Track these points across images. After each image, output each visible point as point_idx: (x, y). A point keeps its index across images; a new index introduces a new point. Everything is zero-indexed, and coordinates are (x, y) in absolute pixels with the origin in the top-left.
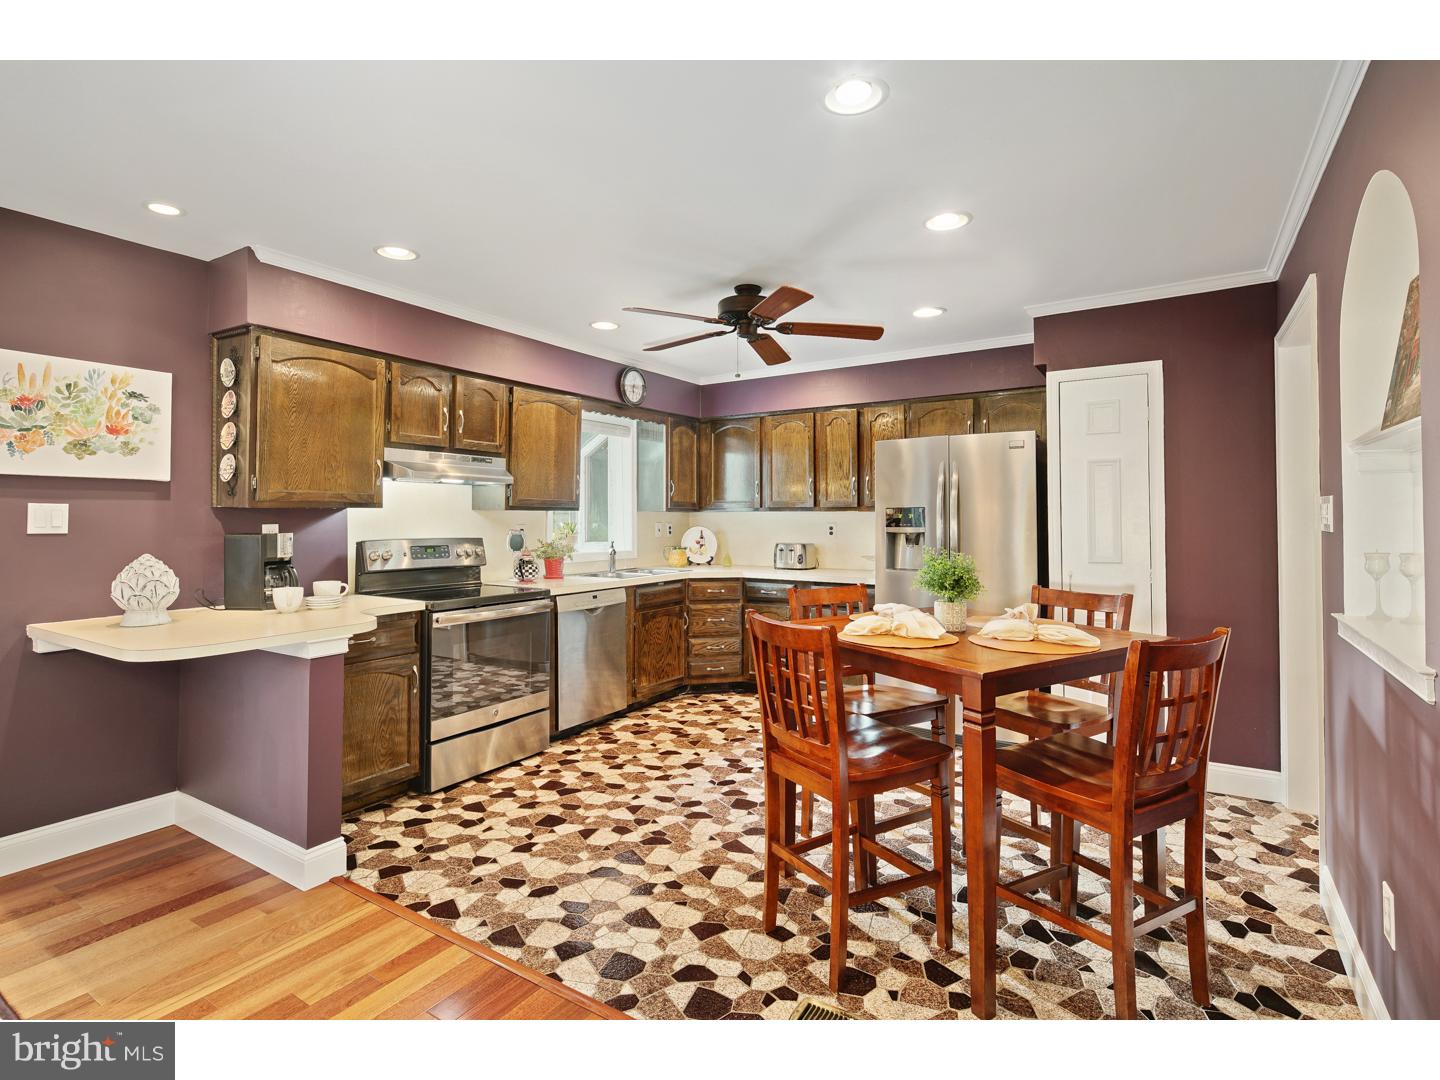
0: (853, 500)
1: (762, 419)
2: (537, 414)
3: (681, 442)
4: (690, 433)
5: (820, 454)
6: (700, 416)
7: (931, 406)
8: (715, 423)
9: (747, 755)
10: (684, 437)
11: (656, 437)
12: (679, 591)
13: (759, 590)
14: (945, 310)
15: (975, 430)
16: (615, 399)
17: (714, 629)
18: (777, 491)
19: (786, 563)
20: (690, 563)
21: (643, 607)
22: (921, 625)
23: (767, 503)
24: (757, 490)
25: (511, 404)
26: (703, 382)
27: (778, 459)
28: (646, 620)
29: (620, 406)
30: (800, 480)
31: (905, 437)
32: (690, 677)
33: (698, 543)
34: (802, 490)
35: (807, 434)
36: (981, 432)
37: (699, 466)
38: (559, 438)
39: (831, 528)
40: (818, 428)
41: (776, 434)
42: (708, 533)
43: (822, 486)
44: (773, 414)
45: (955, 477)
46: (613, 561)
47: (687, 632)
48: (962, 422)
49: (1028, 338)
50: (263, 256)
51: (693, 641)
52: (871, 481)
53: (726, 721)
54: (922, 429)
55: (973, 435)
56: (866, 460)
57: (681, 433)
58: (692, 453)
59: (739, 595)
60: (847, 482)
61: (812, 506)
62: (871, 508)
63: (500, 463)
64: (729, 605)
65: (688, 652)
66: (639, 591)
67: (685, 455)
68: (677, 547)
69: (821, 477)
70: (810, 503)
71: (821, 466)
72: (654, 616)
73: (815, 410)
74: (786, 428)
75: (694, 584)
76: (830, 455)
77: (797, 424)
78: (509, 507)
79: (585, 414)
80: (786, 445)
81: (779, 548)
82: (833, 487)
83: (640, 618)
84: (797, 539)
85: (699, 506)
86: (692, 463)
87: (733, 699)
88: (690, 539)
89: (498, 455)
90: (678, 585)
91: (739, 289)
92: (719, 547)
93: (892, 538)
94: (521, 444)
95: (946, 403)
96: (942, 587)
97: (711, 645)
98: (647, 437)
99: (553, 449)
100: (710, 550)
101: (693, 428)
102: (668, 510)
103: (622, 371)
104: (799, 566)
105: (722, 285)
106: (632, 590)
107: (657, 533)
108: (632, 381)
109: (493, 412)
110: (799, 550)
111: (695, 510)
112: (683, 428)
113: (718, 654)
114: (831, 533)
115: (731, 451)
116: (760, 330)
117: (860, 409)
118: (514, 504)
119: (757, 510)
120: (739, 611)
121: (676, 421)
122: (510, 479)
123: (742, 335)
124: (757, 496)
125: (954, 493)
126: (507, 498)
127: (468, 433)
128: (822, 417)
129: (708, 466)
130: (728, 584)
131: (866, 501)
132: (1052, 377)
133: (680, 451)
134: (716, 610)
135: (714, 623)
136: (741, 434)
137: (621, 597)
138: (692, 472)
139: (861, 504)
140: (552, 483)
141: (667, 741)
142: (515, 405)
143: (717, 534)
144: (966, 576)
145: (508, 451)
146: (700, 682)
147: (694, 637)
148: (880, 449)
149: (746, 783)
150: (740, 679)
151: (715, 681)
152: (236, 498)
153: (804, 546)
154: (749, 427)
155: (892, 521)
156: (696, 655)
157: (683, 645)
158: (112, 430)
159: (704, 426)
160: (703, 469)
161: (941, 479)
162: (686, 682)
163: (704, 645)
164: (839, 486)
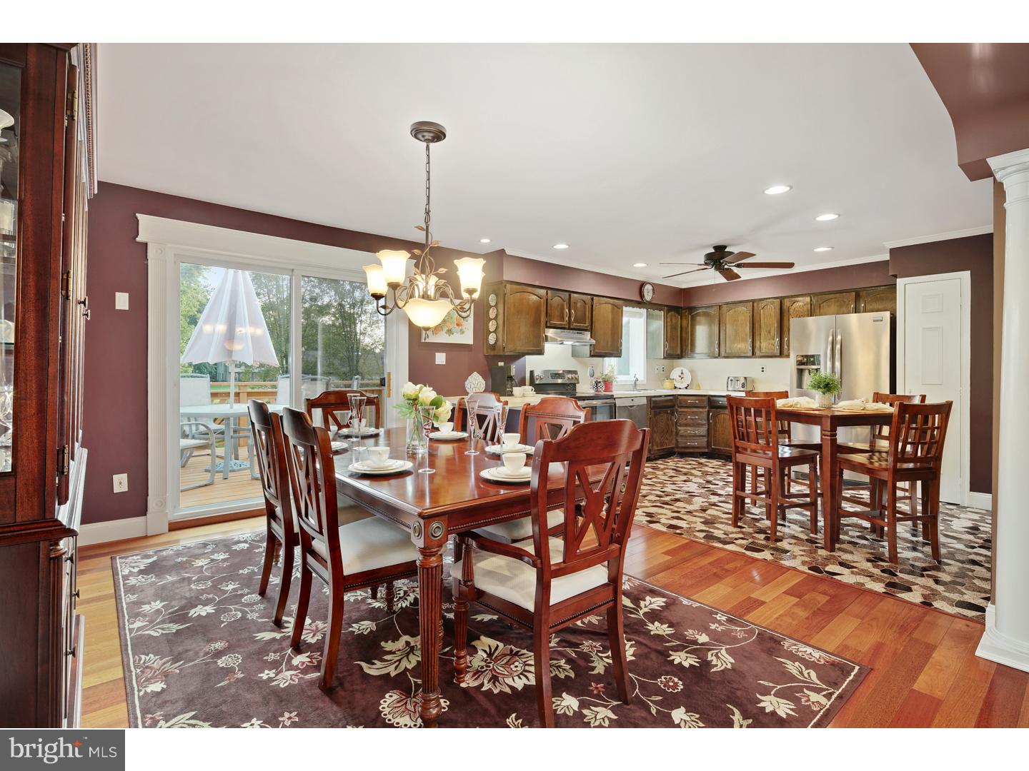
0: (778, 353)
1: (720, 306)
2: (603, 310)
3: (671, 320)
4: (677, 315)
5: (757, 326)
6: (682, 306)
7: (827, 297)
8: (691, 309)
9: (714, 480)
10: (673, 317)
11: (658, 318)
12: (671, 400)
13: (719, 401)
14: (833, 248)
15: (856, 311)
16: (639, 299)
17: (691, 422)
18: (729, 347)
19: (734, 387)
20: (675, 388)
21: (654, 408)
22: (808, 403)
23: (723, 353)
24: (716, 346)
25: (592, 306)
26: (684, 286)
27: (729, 329)
28: (656, 415)
29: (641, 303)
30: (744, 340)
31: (811, 316)
32: (678, 447)
33: (680, 376)
34: (746, 346)
35: (749, 315)
36: (859, 312)
37: (681, 334)
38: (613, 321)
39: (763, 368)
40: (755, 311)
41: (729, 315)
42: (685, 371)
43: (757, 344)
44: (727, 304)
45: (839, 338)
46: (635, 384)
47: (676, 423)
48: (848, 305)
49: (886, 257)
50: (508, 252)
51: (679, 428)
52: (789, 340)
53: (701, 468)
54: (821, 311)
55: (854, 314)
56: (785, 329)
57: (672, 315)
58: (677, 326)
59: (706, 404)
60: (773, 341)
61: (751, 355)
62: (788, 356)
63: (588, 335)
64: (701, 410)
65: (677, 434)
66: (653, 399)
67: (674, 328)
68: (668, 378)
69: (757, 338)
70: (750, 354)
71: (757, 332)
72: (660, 413)
73: (753, 301)
74: (735, 311)
75: (681, 398)
76: (763, 326)
77: (742, 309)
78: (592, 356)
79: (625, 308)
80: (735, 321)
81: (730, 378)
82: (764, 345)
83: (653, 413)
84: (741, 375)
85: (681, 356)
86: (677, 332)
87: (703, 460)
88: (675, 374)
89: (586, 330)
90: (671, 398)
91: (715, 248)
92: (692, 380)
93: (800, 372)
94: (597, 325)
95: (838, 295)
96: (819, 387)
97: (690, 431)
98: (653, 318)
99: (610, 327)
100: (687, 381)
101: (678, 313)
102: (665, 358)
103: (642, 285)
104: (743, 389)
105: (707, 246)
106: (649, 398)
107: (657, 372)
108: (648, 289)
109: (585, 309)
110: (742, 380)
111: (679, 358)
112: (673, 313)
113: (694, 436)
114: (763, 371)
115: (699, 325)
116: (726, 267)
117: (782, 299)
118: (594, 355)
119: (716, 358)
120: (706, 413)
121: (670, 309)
122: (593, 342)
123: (717, 269)
124: (717, 350)
125: (838, 347)
126: (591, 351)
127: (576, 321)
128: (758, 304)
129: (687, 333)
130: (700, 398)
131: (785, 352)
132: (900, 282)
133: (671, 326)
134: (693, 412)
135: (692, 419)
136: (707, 315)
137: (644, 401)
138: (677, 337)
139: (782, 353)
140: (609, 343)
141: (671, 473)
142: (594, 306)
143: (691, 372)
144: (831, 383)
145: (591, 329)
146: (683, 450)
147: (680, 426)
148: (794, 323)
149: (717, 488)
150: (706, 450)
151: (691, 450)
152: (496, 351)
153: (745, 378)
154: (712, 311)
155: (800, 363)
156: (681, 436)
157: (674, 430)
158: (458, 325)
159: (684, 311)
160: (684, 335)
161: (830, 338)
162: (676, 450)
163: (686, 431)
164: (768, 342)
